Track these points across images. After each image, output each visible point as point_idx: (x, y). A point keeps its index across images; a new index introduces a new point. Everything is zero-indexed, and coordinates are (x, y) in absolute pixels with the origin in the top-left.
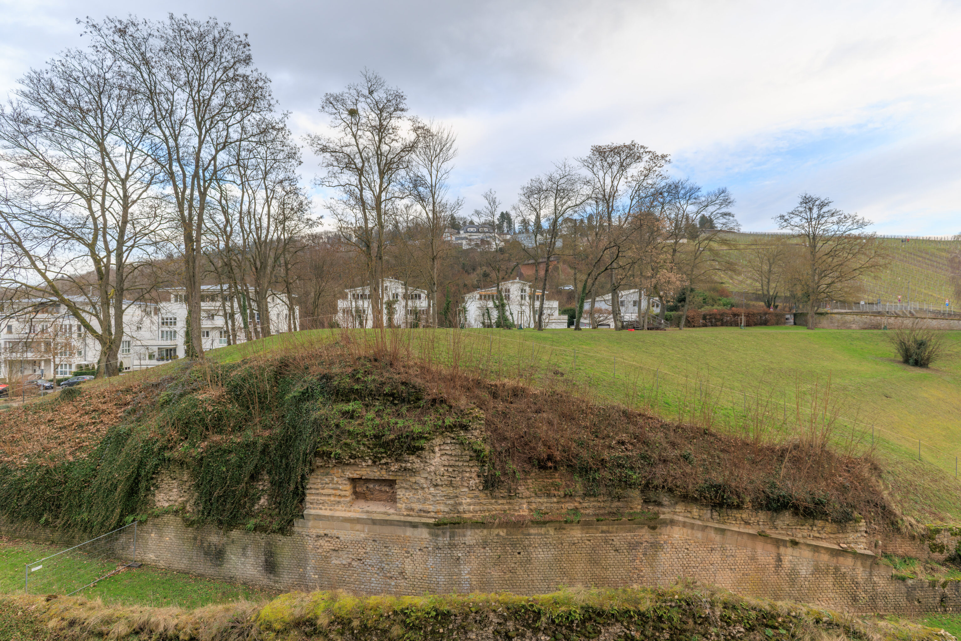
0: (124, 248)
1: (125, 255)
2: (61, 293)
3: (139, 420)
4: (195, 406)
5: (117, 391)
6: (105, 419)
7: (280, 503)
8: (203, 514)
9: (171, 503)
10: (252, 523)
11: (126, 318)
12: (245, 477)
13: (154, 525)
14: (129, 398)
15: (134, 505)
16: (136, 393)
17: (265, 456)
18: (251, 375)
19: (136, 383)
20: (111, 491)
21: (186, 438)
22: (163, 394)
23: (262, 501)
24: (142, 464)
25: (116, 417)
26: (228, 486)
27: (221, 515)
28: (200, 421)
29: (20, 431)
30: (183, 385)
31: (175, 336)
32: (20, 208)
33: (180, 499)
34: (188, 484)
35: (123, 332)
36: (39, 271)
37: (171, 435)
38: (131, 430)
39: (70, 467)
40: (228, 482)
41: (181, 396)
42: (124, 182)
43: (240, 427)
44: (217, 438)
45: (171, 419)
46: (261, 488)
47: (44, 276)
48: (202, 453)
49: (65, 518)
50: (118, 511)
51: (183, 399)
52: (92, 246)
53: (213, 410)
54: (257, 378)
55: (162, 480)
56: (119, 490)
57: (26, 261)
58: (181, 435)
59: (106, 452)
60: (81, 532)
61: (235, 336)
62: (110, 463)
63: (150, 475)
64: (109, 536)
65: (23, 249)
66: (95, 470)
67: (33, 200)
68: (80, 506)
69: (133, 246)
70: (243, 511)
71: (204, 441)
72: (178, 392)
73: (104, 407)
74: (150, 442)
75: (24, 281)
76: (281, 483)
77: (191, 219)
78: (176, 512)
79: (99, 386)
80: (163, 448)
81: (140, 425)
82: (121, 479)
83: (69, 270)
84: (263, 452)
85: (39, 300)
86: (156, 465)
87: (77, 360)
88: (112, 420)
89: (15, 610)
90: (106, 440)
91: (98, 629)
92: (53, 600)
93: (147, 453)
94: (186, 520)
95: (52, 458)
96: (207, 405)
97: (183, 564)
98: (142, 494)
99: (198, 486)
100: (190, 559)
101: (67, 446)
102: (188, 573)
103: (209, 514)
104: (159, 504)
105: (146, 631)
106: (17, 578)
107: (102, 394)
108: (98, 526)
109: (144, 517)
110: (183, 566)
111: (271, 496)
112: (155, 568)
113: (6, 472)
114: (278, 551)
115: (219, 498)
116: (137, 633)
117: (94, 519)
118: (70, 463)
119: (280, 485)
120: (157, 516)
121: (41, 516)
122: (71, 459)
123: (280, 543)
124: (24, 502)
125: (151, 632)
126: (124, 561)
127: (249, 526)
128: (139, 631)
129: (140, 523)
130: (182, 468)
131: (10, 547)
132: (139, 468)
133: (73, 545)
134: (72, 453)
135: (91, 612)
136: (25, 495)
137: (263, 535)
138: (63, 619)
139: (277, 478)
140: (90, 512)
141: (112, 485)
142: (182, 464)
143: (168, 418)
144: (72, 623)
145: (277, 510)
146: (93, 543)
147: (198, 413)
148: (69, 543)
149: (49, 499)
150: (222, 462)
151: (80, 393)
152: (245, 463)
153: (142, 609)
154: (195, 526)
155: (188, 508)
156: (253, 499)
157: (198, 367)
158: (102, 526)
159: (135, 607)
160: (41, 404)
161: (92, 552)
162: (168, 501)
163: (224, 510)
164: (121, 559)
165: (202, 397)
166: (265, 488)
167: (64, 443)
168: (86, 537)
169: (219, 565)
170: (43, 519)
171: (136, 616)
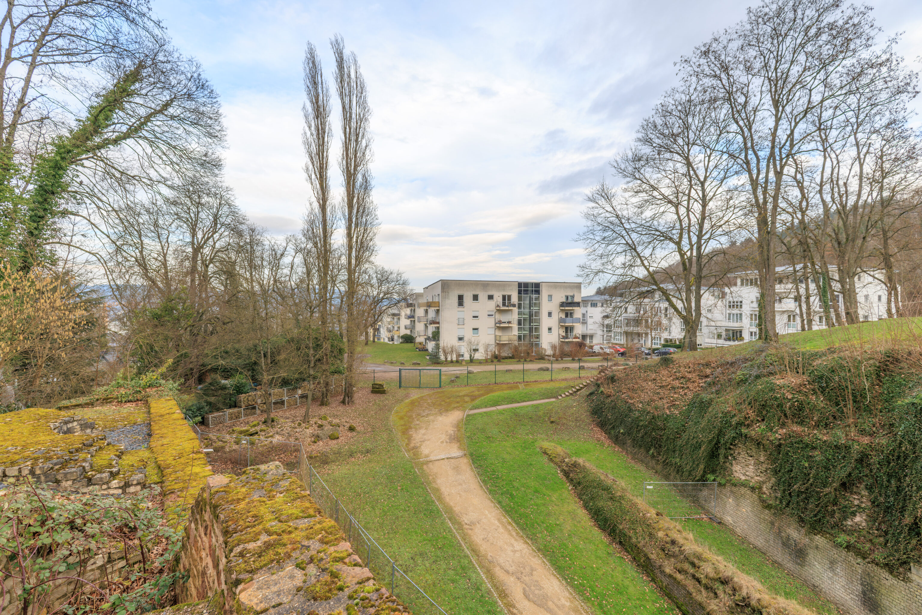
0: (703, 241)
1: (703, 247)
2: (658, 282)
3: (718, 392)
4: (772, 390)
5: (699, 364)
6: (691, 386)
7: (886, 533)
8: (781, 502)
9: (747, 478)
10: (842, 538)
12: (833, 482)
13: (732, 492)
14: (708, 371)
15: (715, 467)
16: (714, 368)
17: (862, 467)
18: (842, 367)
19: (714, 359)
20: (696, 448)
21: (763, 420)
22: (739, 373)
23: (858, 519)
24: (721, 433)
25: (698, 386)
26: (811, 485)
27: (803, 513)
28: (778, 406)
29: (637, 383)
30: (758, 367)
31: (741, 319)
32: (636, 223)
33: (756, 478)
34: (765, 466)
35: (701, 314)
36: (645, 267)
37: (748, 414)
38: (711, 400)
39: (667, 419)
40: (811, 480)
41: (758, 377)
42: (703, 184)
43: (826, 424)
44: (796, 428)
45: (748, 397)
46: (856, 502)
47: (648, 270)
48: (780, 439)
49: (665, 457)
50: (702, 467)
51: (759, 381)
52: (678, 244)
53: (793, 398)
55: (739, 453)
56: (702, 449)
57: (639, 262)
58: (758, 416)
59: (692, 414)
60: (675, 473)
61: (810, 322)
62: (696, 424)
63: (728, 445)
64: (695, 485)
65: (637, 252)
66: (684, 426)
67: (643, 216)
68: (674, 451)
69: (709, 239)
70: (832, 521)
71: (782, 428)
72: (754, 372)
73: (690, 376)
74: (728, 415)
75: (637, 276)
76: (888, 508)
78: (753, 489)
79: (685, 358)
80: (740, 424)
81: (718, 398)
82: (705, 440)
83: (664, 264)
84: (860, 461)
85: (646, 288)
86: (734, 437)
87: (665, 335)
88: (695, 388)
89: (638, 510)
90: (692, 404)
91: (692, 558)
92: (660, 517)
93: (726, 424)
94: (763, 501)
95: (656, 408)
96: (785, 392)
97: (760, 542)
98: (722, 460)
99: (776, 472)
100: (767, 541)
101: (665, 401)
102: (765, 554)
103: (788, 505)
104: (736, 475)
105: (730, 585)
106: (637, 487)
107: (688, 364)
108: (687, 473)
109: (723, 481)
110: (759, 543)
111: (872, 519)
112: (733, 532)
113: (630, 410)
114: (883, 591)
115: (799, 493)
116: (722, 583)
117: (684, 466)
118: (667, 415)
119: (888, 510)
120: (735, 485)
121: (650, 448)
122: (668, 412)
123: (888, 583)
124: (640, 435)
125: (734, 590)
126: (707, 512)
127: (839, 540)
128: (725, 582)
129: (720, 485)
130: (759, 448)
131: (633, 463)
132: (719, 435)
133: (670, 481)
134: (668, 408)
135: (686, 542)
136: (641, 430)
137: (859, 560)
138: (667, 535)
139: (882, 499)
140: (681, 459)
141: (697, 442)
142: (758, 444)
143: (745, 395)
144: (673, 542)
145: (882, 539)
146: (683, 486)
147: (775, 397)
148: (667, 477)
149: (654, 439)
150: (803, 456)
151: (673, 362)
152: (833, 466)
153: (726, 564)
154: (773, 511)
155: (764, 489)
156: (844, 512)
157: (774, 351)
158: (690, 474)
159: (720, 558)
160: (648, 366)
161: (682, 491)
162: (745, 475)
163: (806, 508)
164: (704, 509)
165: (780, 382)
166: (863, 505)
167: (663, 398)
168: (678, 478)
169: (799, 564)
170: (651, 452)
171: (721, 567)
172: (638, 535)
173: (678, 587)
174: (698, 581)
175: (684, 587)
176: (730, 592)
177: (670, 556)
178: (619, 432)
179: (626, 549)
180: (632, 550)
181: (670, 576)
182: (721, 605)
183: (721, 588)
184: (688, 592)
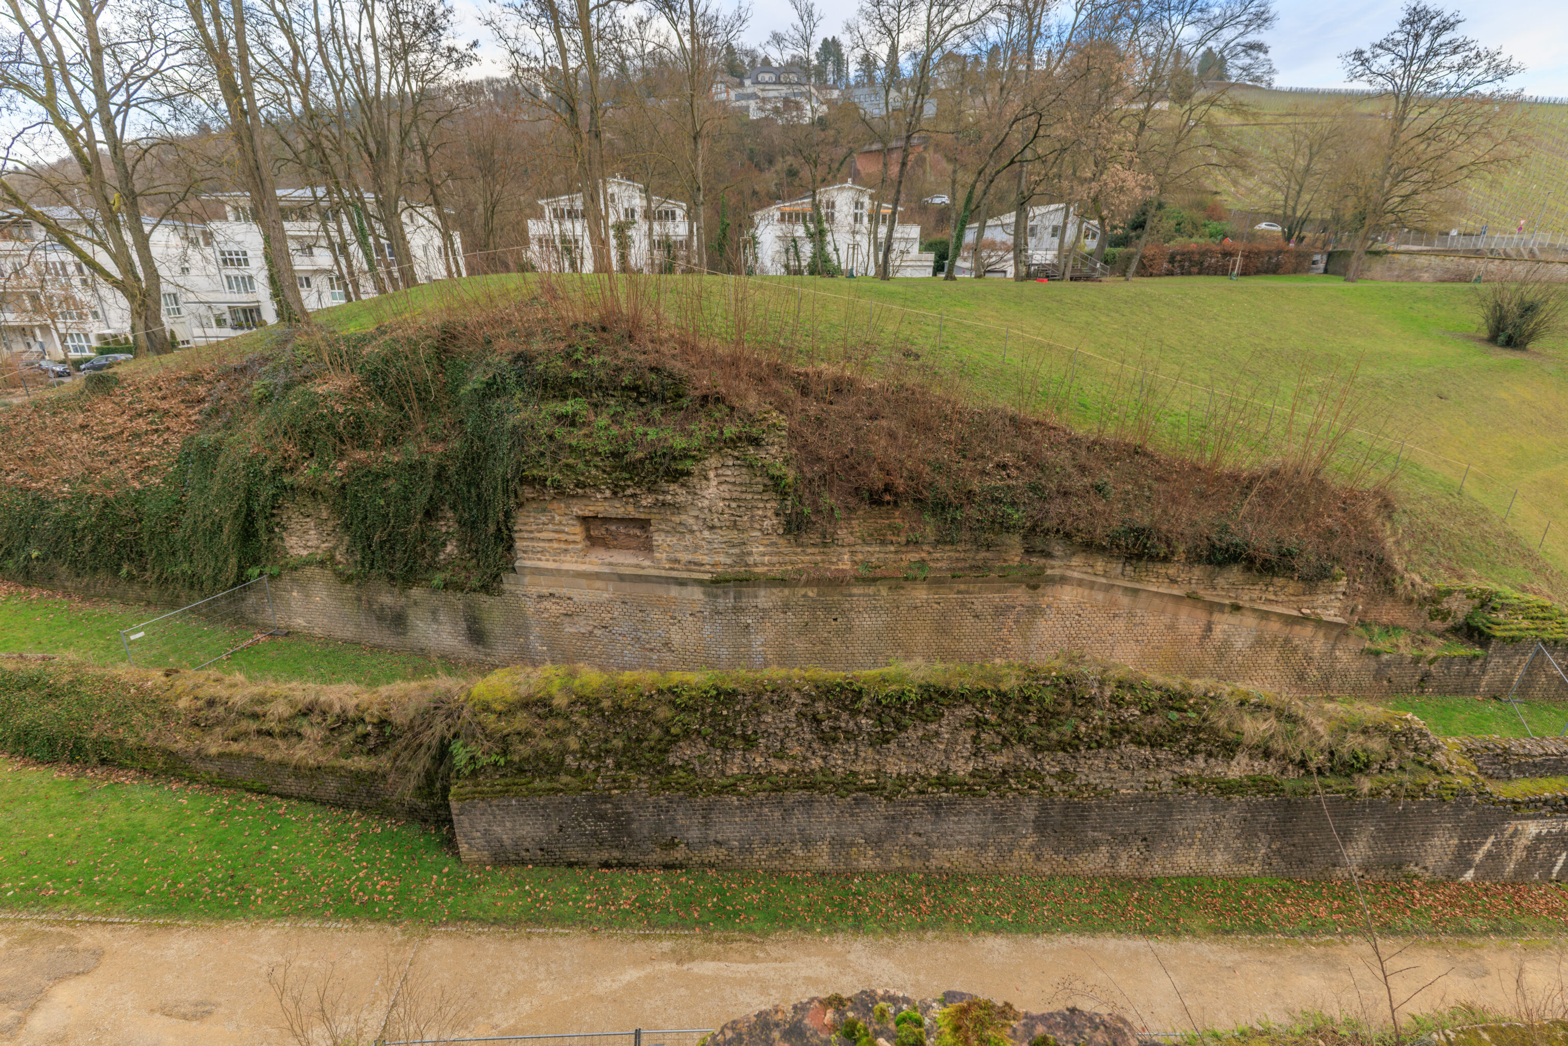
0: (113, 109)
1: (118, 123)
2: (23, 199)
3: (228, 426)
4: (314, 404)
5: (179, 379)
6: (172, 424)
7: (477, 552)
8: (363, 566)
9: (311, 551)
10: (438, 578)
11: (156, 251)
12: (416, 514)
13: (293, 580)
14: (202, 390)
15: (255, 553)
16: (210, 383)
17: (442, 483)
18: (396, 353)
19: (207, 366)
20: (215, 533)
21: (312, 455)
22: (257, 384)
23: (449, 548)
24: (250, 495)
25: (189, 421)
26: (393, 527)
27: (391, 567)
28: (328, 428)
29: (41, 442)
30: (286, 369)
31: (252, 287)
33: (323, 545)
34: (331, 523)
35: (158, 276)
37: (286, 451)
38: (219, 442)
39: (139, 498)
40: (392, 521)
41: (288, 387)
43: (394, 439)
44: (360, 455)
45: (280, 424)
46: (444, 529)
48: (341, 478)
49: (157, 570)
50: (233, 561)
51: (292, 393)
52: (49, 104)
53: (345, 411)
54: (407, 358)
55: (289, 518)
56: (226, 531)
58: (302, 450)
59: (190, 475)
60: (187, 590)
61: (356, 285)
62: (201, 491)
63: (268, 511)
64: (230, 595)
66: (180, 502)
68: (173, 554)
69: (127, 104)
70: (424, 563)
71: (341, 460)
72: (281, 380)
73: (165, 405)
74: (255, 461)
76: (473, 522)
77: (224, 45)
78: (322, 563)
79: (145, 371)
80: (278, 471)
81: (231, 435)
82: (226, 515)
84: (438, 477)
86: (274, 495)
87: (95, 328)
88: (184, 426)
89: (125, 687)
90: (184, 458)
91: (249, 709)
92: (174, 675)
93: (255, 477)
94: (339, 574)
95: (107, 485)
96: (333, 403)
97: (349, 632)
98: (264, 537)
99: (347, 527)
100: (358, 625)
101: (124, 465)
102: (359, 644)
103: (372, 566)
104: (293, 552)
105: (317, 712)
106: (113, 647)
107: (155, 383)
108: (210, 582)
109: (275, 570)
110: (349, 634)
111: (462, 541)
112: (310, 637)
113: (42, 505)
114: (485, 616)
115: (382, 544)
116: (305, 715)
117: (201, 572)
118: (138, 492)
119: (473, 525)
120: (295, 569)
121: (119, 567)
122: (137, 485)
123: (486, 606)
124: (87, 548)
125: (324, 713)
126: (263, 628)
127: (436, 582)
128: (306, 712)
129: (272, 577)
130: (316, 500)
131: (88, 608)
132: (248, 499)
133: (180, 607)
134: (136, 477)
135: (233, 690)
136: (84, 537)
137: (459, 595)
138: (196, 698)
139: (466, 515)
140: (191, 562)
141: (213, 523)
142: (314, 494)
143: (275, 423)
144: (211, 703)
145: (474, 561)
146: (209, 604)
147: (321, 415)
148: (173, 604)
149: (123, 544)
150: (376, 492)
151: (118, 382)
152: (413, 493)
153: (304, 686)
154: (355, 582)
155: (338, 557)
156: (435, 546)
157: (304, 339)
158: (216, 581)
159: (294, 684)
160: (59, 400)
161: (211, 615)
162: (306, 547)
163: (394, 561)
164: (256, 625)
165: (322, 389)
166: (451, 530)
167: (118, 461)
168: (196, 596)
169: (401, 634)
170: (124, 571)
171: (298, 695)
172: (137, 729)
173: (239, 762)
174: (270, 734)
175: (249, 756)
176: (319, 720)
177: (211, 727)
178: (28, 558)
179: (120, 764)
180: (133, 759)
181: (221, 755)
182: (311, 743)
183: (305, 722)
184: (257, 759)
